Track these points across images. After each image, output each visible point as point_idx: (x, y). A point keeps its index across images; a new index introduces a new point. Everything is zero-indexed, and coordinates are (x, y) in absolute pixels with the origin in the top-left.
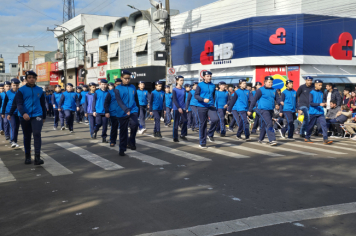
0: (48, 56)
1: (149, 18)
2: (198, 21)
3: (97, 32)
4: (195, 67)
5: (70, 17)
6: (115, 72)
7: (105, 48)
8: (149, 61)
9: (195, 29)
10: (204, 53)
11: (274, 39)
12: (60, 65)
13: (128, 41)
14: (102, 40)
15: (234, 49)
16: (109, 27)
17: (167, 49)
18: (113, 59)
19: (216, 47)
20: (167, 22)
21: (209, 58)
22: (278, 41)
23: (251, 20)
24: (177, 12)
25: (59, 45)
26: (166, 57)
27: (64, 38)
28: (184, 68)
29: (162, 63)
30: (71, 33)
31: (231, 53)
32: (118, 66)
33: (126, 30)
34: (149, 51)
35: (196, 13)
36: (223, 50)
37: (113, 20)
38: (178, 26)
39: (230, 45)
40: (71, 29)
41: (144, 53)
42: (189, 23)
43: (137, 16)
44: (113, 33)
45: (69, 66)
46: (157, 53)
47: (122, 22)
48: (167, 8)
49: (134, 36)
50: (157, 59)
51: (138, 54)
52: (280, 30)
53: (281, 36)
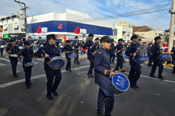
1: (18, 18)
2: (36, 20)
4: (35, 34)
6: (6, 35)
7: (2, 26)
8: (19, 31)
9: (35, 22)
10: (38, 30)
11: (59, 27)
13: (11, 25)
14: (0, 23)
15: (48, 29)
16: (3, 19)
17: (26, 28)
18: (6, 30)
19: (42, 28)
20: (26, 19)
21: (40, 31)
23: (53, 21)
24: (28, 17)
26: (25, 31)
28: (31, 34)
29: (24, 32)
31: (47, 30)
32: (7, 32)
33: (9, 20)
34: (19, 28)
35: (35, 17)
36: (44, 29)
37: (5, 17)
38: (29, 21)
39: (46, 28)
41: (17, 29)
42: (33, 20)
43: (14, 17)
44: (5, 22)
46: (23, 29)
47: (8, 18)
48: (25, 15)
49: (13, 23)
50: (22, 31)
51: (15, 29)
52: (61, 25)
53: (61, 27)
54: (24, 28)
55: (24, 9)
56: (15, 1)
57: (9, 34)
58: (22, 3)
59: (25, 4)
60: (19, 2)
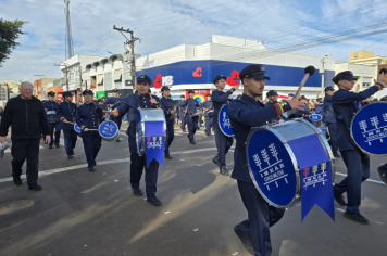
0: (56, 82)
1: (122, 59)
2: (153, 61)
3: (89, 67)
5: (70, 57)
6: (101, 93)
7: (94, 77)
8: (122, 86)
9: (151, 66)
10: (156, 81)
11: (195, 74)
12: (65, 89)
13: (109, 73)
14: (92, 72)
15: (173, 79)
16: (97, 64)
17: (133, 79)
18: (101, 84)
19: (163, 78)
20: (133, 62)
21: (159, 84)
22: (197, 75)
24: (140, 56)
25: (63, 75)
26: (132, 84)
27: (66, 70)
29: (131, 87)
30: (71, 67)
31: (172, 82)
32: (103, 89)
33: (108, 66)
34: (123, 80)
35: (151, 57)
36: (167, 80)
37: (99, 59)
38: (140, 65)
39: (171, 77)
40: (71, 64)
41: (120, 81)
42: (147, 62)
43: (114, 58)
44: (99, 68)
45: (71, 89)
46: (127, 81)
47: (105, 61)
48: (133, 53)
49: (113, 70)
50: (127, 84)
51: (116, 81)
52: (199, 69)
53: (199, 73)
54: (130, 78)
55: (131, 43)
56: (115, 28)
57: (107, 92)
58: (128, 31)
59: (132, 33)
60: (121, 30)
